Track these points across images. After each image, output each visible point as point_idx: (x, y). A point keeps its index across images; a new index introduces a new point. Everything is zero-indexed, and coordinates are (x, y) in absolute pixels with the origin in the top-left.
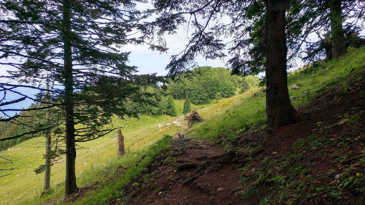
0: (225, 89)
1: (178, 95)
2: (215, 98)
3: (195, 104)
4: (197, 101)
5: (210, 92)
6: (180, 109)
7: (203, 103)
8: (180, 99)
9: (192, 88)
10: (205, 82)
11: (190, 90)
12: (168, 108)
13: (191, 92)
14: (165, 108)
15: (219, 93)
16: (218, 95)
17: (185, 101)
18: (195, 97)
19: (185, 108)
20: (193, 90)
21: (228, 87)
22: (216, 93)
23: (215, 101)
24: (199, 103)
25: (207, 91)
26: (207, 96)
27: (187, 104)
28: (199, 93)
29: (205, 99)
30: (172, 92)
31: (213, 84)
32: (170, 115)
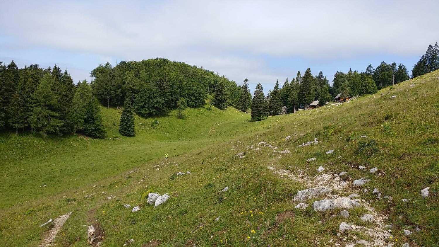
0: (193, 95)
1: (111, 99)
2: (175, 107)
3: (142, 115)
4: (145, 111)
5: (170, 97)
6: (114, 124)
7: (158, 115)
8: (114, 106)
9: (136, 88)
10: (161, 80)
11: (134, 91)
12: (86, 121)
13: (134, 95)
14: (80, 122)
15: (183, 99)
16: (182, 103)
17: (123, 109)
18: (142, 104)
19: (123, 123)
20: (138, 92)
21: (196, 91)
22: (177, 99)
23: (176, 112)
24: (150, 115)
25: (164, 95)
26: (163, 102)
27: (128, 114)
28: (149, 97)
29: (160, 109)
30: (101, 92)
31: (174, 84)
32: (90, 136)
